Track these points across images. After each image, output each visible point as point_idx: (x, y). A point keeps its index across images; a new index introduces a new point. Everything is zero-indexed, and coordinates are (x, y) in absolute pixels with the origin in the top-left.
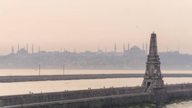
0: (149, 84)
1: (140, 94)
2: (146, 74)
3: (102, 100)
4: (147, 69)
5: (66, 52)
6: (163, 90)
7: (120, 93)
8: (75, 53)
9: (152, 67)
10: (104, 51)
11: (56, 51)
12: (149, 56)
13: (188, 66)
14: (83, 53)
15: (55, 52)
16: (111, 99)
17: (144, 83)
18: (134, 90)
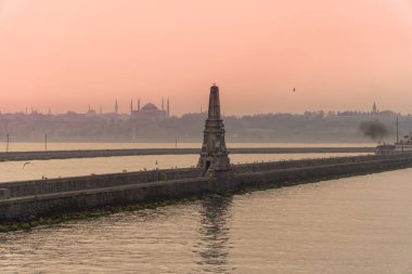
0: (208, 163)
1: (197, 179)
2: (204, 149)
3: (144, 188)
4: (205, 142)
5: (35, 114)
6: (228, 173)
7: (169, 178)
8: (49, 116)
9: (213, 137)
10: (98, 112)
11: (19, 111)
12: (207, 121)
13: (235, 135)
14: (64, 116)
15: (17, 114)
16: (157, 187)
17: (201, 162)
18: (187, 173)
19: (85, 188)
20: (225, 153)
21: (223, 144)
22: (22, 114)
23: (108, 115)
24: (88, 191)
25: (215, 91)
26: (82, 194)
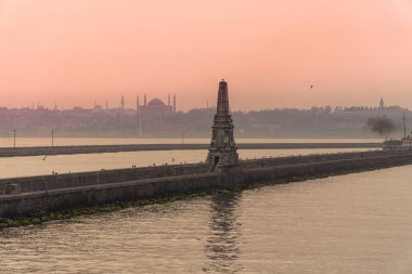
0: (217, 159)
1: (205, 175)
2: (212, 144)
3: (154, 184)
4: (214, 137)
5: (41, 109)
6: (238, 168)
7: (178, 174)
8: (55, 111)
9: (222, 132)
10: (104, 108)
12: (216, 117)
14: (72, 111)
15: (23, 109)
17: (210, 157)
18: (196, 168)
19: (95, 183)
20: (234, 148)
21: (232, 139)
22: (27, 109)
23: (114, 110)
24: (98, 187)
25: (223, 86)
26: (92, 190)
